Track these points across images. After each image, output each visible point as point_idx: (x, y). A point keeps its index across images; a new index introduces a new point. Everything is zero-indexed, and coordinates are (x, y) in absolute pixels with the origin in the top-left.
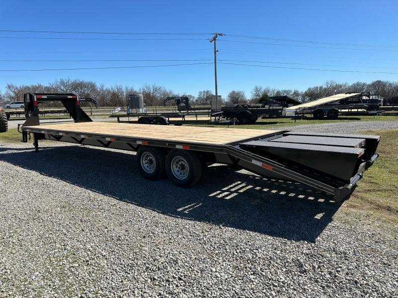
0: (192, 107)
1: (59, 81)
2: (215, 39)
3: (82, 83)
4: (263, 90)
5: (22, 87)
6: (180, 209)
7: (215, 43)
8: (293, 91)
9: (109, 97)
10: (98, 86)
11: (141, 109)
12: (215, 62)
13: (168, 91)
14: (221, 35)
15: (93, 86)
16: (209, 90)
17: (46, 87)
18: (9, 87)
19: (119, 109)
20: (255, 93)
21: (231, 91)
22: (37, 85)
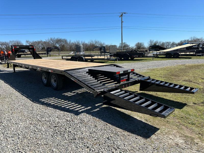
0: (107, 51)
1: (50, 38)
2: (122, 16)
3: (60, 40)
4: (154, 42)
5: (33, 42)
6: (40, 100)
7: (122, 18)
8: (172, 42)
9: (73, 47)
10: (68, 41)
11: (81, 53)
12: (122, 28)
13: (103, 43)
14: (125, 13)
15: (66, 41)
16: (125, 42)
17: (44, 42)
18: (27, 42)
19: (73, 52)
20: (150, 43)
21: (137, 43)
22: (40, 41)
